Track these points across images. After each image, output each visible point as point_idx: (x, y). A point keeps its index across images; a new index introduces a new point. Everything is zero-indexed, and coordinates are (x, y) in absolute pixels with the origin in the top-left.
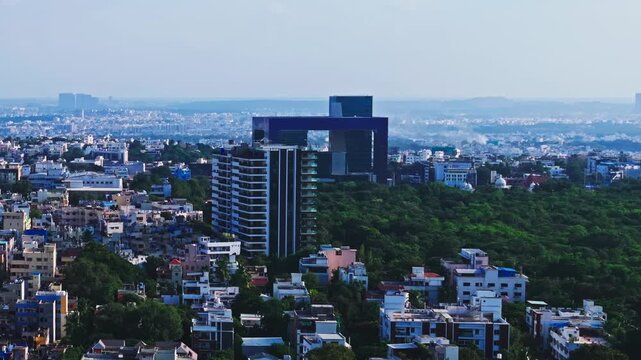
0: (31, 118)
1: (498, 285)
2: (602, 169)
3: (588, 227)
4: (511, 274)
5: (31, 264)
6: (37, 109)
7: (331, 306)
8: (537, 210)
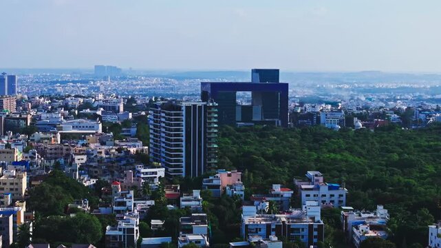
0: (73, 82)
1: (328, 196)
2: (422, 116)
3: (400, 154)
4: (337, 188)
5: (5, 187)
6: (79, 75)
7: (204, 214)
8: (372, 143)
